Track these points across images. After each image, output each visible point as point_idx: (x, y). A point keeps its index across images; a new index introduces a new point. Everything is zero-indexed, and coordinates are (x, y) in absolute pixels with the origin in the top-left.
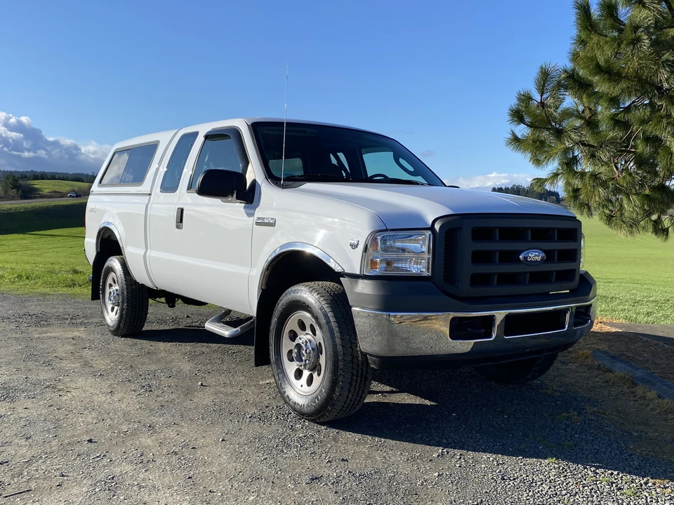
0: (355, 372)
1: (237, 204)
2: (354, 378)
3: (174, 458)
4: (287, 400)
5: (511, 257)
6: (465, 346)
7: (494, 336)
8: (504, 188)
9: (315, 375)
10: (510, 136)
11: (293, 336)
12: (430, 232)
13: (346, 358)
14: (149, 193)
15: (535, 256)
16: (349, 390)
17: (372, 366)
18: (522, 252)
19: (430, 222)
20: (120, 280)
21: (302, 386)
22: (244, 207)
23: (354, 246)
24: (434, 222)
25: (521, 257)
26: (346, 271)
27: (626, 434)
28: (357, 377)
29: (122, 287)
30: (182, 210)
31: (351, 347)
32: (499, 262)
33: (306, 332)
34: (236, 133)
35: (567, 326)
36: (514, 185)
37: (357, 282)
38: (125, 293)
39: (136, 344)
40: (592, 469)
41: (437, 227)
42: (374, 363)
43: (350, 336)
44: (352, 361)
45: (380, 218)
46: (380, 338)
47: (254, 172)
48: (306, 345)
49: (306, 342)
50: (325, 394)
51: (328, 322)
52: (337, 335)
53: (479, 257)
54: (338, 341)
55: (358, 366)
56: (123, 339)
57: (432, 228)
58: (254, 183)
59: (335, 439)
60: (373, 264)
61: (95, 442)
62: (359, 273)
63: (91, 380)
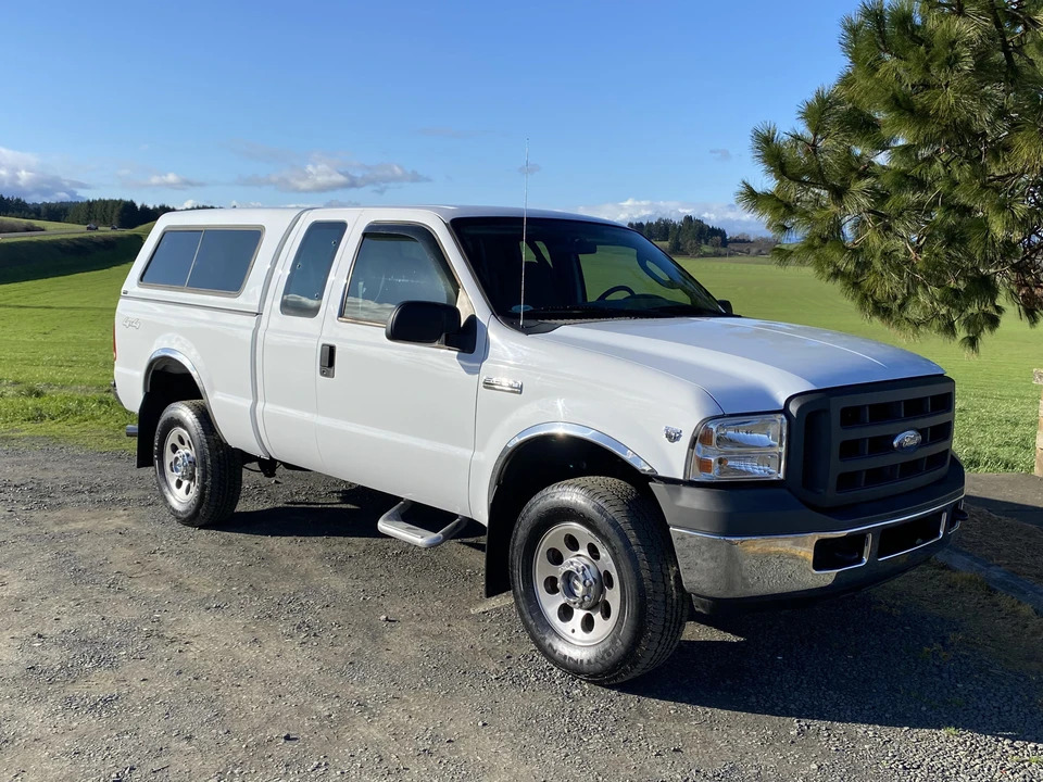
0: (668, 617)
1: (442, 351)
2: (667, 624)
3: (432, 761)
4: (549, 650)
5: (883, 444)
6: (827, 577)
7: (865, 560)
8: (645, 223)
9: (597, 617)
10: (744, 190)
11: (556, 558)
12: (783, 417)
13: (657, 599)
14: (257, 311)
15: (908, 438)
16: (659, 643)
17: (697, 609)
18: (894, 437)
19: (782, 401)
20: (197, 442)
21: (573, 631)
22: (458, 358)
23: (673, 437)
24: (789, 400)
25: (895, 443)
26: (660, 474)
27: (1022, 679)
28: (671, 622)
29: (202, 453)
30: (332, 350)
31: (663, 582)
32: (870, 452)
33: (579, 552)
34: (424, 234)
35: (941, 532)
36: (660, 219)
37: (679, 491)
38: (209, 462)
39: (230, 543)
40: (1007, 741)
41: (793, 409)
42: (703, 606)
43: (661, 565)
44: (665, 602)
45: (712, 397)
46: (712, 565)
47: (471, 302)
48: (583, 574)
49: (584, 570)
50: (622, 649)
51: (627, 544)
52: (644, 564)
53: (850, 450)
54: (645, 574)
55: (672, 607)
56: (203, 532)
57: (785, 411)
58: (472, 320)
59: (641, 713)
60: (704, 465)
61: (296, 739)
62: (682, 478)
63: (209, 618)
